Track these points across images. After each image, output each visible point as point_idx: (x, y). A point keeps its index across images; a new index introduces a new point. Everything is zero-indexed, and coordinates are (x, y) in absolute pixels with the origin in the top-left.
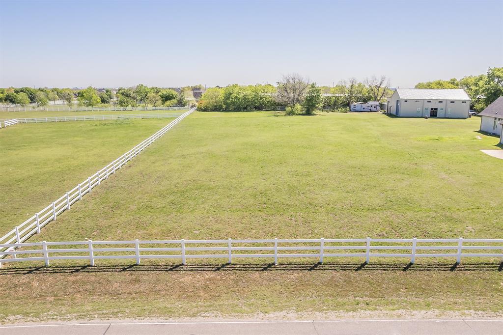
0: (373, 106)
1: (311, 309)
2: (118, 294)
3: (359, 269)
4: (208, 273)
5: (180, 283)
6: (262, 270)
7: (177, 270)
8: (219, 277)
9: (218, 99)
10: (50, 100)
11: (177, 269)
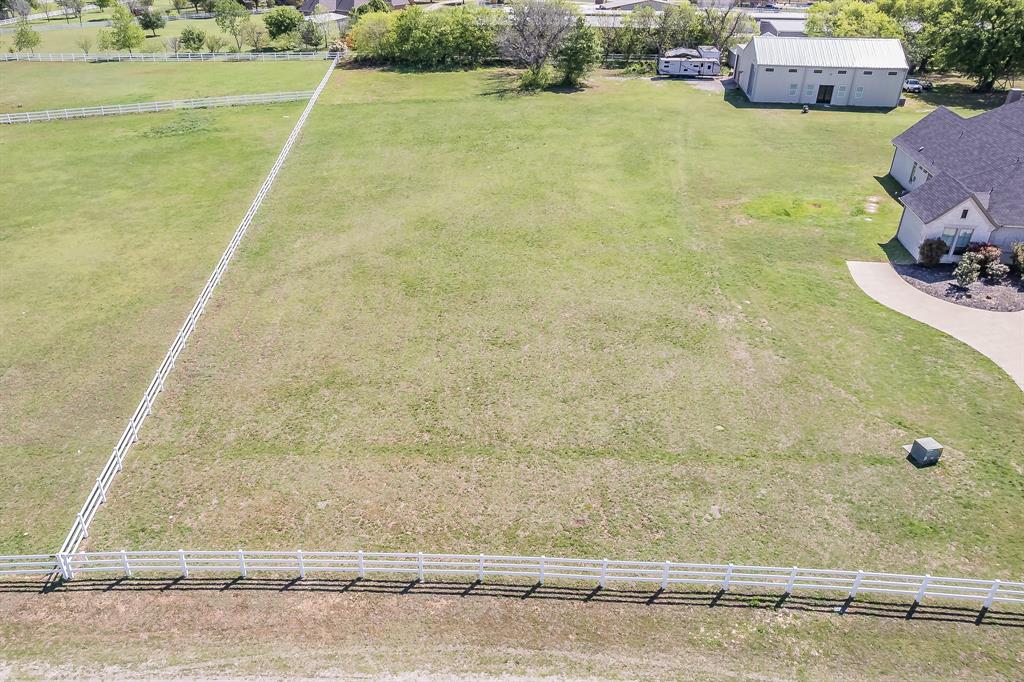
0: (706, 66)
1: (448, 668)
2: (223, 630)
3: (527, 595)
4: (333, 594)
5: (298, 611)
6: (402, 593)
7: (294, 590)
8: (346, 603)
9: (384, 40)
10: (35, 7)
11: (294, 587)
